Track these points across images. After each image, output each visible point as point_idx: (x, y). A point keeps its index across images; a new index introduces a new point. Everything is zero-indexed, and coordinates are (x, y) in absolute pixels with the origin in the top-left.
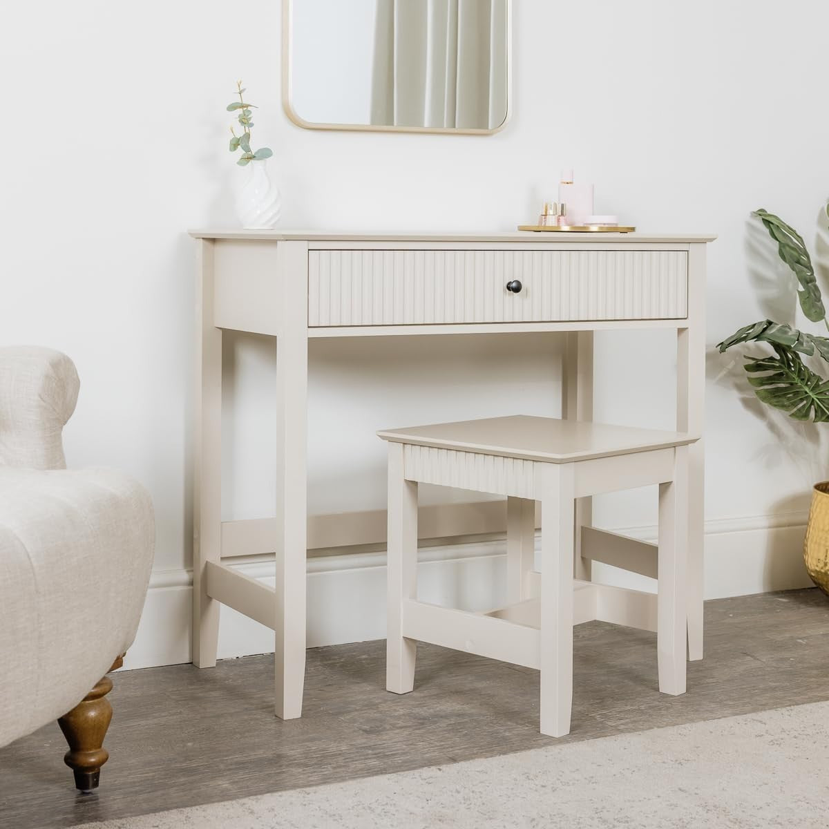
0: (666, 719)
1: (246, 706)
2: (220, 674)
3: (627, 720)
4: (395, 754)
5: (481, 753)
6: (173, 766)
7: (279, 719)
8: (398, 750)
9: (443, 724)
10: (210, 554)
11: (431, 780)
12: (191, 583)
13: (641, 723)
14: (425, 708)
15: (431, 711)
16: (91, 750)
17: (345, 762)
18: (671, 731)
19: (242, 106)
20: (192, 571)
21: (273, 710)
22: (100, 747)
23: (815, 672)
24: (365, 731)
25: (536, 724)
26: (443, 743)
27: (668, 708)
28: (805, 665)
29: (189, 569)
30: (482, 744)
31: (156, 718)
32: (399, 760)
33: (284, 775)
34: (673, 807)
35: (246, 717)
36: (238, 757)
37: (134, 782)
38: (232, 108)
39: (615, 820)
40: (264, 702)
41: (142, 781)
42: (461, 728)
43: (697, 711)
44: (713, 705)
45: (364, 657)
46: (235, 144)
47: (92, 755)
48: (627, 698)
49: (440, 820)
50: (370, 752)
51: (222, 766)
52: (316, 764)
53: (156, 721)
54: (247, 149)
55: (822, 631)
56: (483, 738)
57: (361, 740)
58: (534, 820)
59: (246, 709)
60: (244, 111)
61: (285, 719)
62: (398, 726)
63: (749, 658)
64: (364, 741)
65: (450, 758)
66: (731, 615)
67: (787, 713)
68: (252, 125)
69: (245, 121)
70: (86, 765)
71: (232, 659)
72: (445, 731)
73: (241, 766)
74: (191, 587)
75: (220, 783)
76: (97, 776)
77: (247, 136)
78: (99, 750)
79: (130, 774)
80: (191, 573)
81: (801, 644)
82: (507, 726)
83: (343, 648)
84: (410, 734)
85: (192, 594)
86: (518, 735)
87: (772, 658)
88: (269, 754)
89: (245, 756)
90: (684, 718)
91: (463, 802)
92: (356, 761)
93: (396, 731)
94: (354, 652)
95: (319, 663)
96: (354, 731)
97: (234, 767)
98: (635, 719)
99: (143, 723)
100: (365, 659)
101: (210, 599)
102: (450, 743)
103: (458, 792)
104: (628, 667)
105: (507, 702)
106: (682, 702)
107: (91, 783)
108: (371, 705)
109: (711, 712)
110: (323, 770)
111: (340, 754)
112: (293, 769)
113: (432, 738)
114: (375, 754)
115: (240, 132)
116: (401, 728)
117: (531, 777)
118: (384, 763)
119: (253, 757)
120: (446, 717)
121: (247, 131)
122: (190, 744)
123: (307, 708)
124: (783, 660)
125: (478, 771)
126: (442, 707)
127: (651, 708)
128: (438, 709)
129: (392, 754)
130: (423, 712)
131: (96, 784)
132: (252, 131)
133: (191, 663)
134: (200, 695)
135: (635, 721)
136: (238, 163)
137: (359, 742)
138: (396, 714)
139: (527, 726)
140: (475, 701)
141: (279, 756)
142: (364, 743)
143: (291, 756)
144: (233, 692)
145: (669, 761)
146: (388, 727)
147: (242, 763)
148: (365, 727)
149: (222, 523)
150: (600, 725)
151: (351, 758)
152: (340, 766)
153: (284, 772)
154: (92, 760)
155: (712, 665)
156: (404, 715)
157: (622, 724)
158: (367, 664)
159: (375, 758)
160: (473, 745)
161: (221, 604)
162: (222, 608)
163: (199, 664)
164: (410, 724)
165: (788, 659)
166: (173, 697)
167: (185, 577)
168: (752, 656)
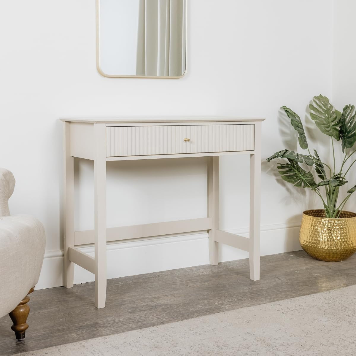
0: (244, 305)
1: (84, 303)
2: (75, 290)
3: (229, 305)
5: (174, 320)
6: (54, 328)
7: (96, 308)
8: (141, 320)
9: (159, 309)
10: (70, 244)
11: (153, 332)
12: (63, 256)
13: (235, 306)
15: (155, 303)
16: (22, 324)
17: (121, 325)
18: (245, 309)
20: (63, 251)
21: (95, 304)
22: (25, 323)
24: (129, 312)
27: (245, 300)
28: (298, 281)
29: (63, 250)
30: (174, 316)
31: (49, 309)
32: (142, 323)
33: (98, 331)
34: (244, 340)
35: (83, 308)
36: (80, 324)
37: (39, 335)
39: (222, 346)
40: (91, 301)
41: (42, 335)
42: (166, 310)
43: (256, 301)
44: (262, 298)
45: (131, 282)
47: (22, 326)
48: (230, 296)
49: (156, 348)
50: (131, 321)
51: (73, 328)
52: (109, 326)
53: (49, 310)
55: (305, 268)
56: (174, 314)
57: (127, 316)
58: (192, 346)
59: (84, 304)
61: (99, 308)
62: (142, 310)
64: (129, 316)
65: (161, 322)
66: (271, 262)
70: (19, 330)
71: (80, 284)
72: (160, 311)
73: (81, 327)
74: (63, 257)
75: (72, 335)
76: (24, 334)
78: (24, 324)
79: (37, 332)
81: (297, 273)
84: (146, 313)
85: (64, 260)
86: (188, 312)
87: (285, 279)
88: (92, 323)
89: (83, 324)
90: (251, 304)
91: (165, 340)
92: (126, 324)
93: (141, 312)
94: (127, 280)
96: (125, 312)
97: (78, 328)
98: (232, 305)
99: (43, 311)
100: (131, 283)
101: (70, 261)
102: (161, 316)
103: (164, 336)
106: (251, 297)
107: (22, 337)
109: (261, 301)
110: (113, 328)
111: (119, 322)
112: (101, 329)
113: (155, 314)
114: (133, 322)
116: (144, 310)
117: (192, 329)
118: (137, 325)
119: (86, 324)
120: (161, 306)
122: (61, 319)
123: (107, 304)
124: (289, 279)
125: (171, 328)
126: (160, 302)
128: (158, 302)
130: (152, 304)
131: (24, 337)
133: (63, 286)
134: (67, 299)
137: (127, 317)
138: (142, 305)
141: (96, 324)
142: (129, 317)
143: (101, 323)
144: (79, 298)
145: (244, 322)
146: (138, 310)
147: (82, 327)
148: (129, 311)
149: (75, 232)
150: (219, 308)
151: (124, 323)
152: (119, 327)
153: (97, 330)
154: (22, 328)
155: (263, 282)
156: (145, 305)
157: (228, 307)
158: (132, 285)
159: (132, 323)
160: (171, 317)
161: (75, 264)
162: (75, 265)
163: (66, 286)
164: (147, 309)
165: (291, 279)
166: (56, 300)
167: (60, 253)
168: (278, 278)
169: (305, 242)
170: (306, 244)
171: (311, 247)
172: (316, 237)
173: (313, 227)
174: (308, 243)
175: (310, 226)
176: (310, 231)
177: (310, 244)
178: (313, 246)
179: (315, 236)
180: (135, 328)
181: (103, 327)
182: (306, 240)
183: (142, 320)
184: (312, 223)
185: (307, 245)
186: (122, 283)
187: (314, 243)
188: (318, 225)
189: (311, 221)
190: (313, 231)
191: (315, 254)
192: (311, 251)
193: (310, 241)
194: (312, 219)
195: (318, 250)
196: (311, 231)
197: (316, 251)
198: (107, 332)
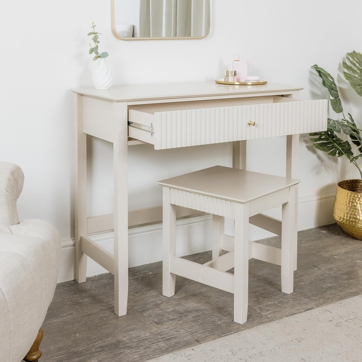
0: (288, 310)
1: (101, 308)
2: (88, 287)
3: (271, 311)
4: (171, 338)
5: (210, 336)
6: (71, 350)
7: (117, 317)
8: (171, 335)
9: (190, 317)
10: (82, 233)
11: (189, 357)
12: (74, 245)
13: (277, 313)
14: (181, 306)
15: (184, 308)
17: (149, 345)
18: (291, 319)
19: (94, 33)
20: (74, 239)
21: (112, 309)
23: (346, 277)
24: (156, 322)
25: (231, 315)
26: (191, 330)
27: (287, 303)
28: (341, 272)
29: (73, 239)
30: (209, 329)
31: (61, 317)
32: (173, 341)
33: (122, 355)
35: (101, 315)
36: (100, 343)
38: (90, 34)
40: (109, 305)
42: (198, 319)
43: (300, 304)
44: (306, 300)
45: (151, 273)
46: (91, 51)
47: (34, 355)
48: (269, 296)
50: (160, 337)
51: (94, 350)
52: (135, 346)
53: (61, 319)
54: (97, 53)
55: (344, 250)
56: (209, 326)
57: (155, 329)
59: (101, 309)
60: (95, 36)
61: (120, 315)
62: (170, 318)
63: (316, 269)
64: (156, 329)
65: (196, 340)
66: (304, 242)
67: (340, 305)
68: (99, 42)
69: (95, 40)
70: (31, 360)
71: (93, 277)
72: (191, 321)
73: (102, 349)
74: (74, 247)
77: (97, 47)
78: (37, 352)
80: (74, 240)
81: (336, 259)
82: (218, 317)
83: (141, 268)
84: (176, 324)
85: (75, 250)
86: (224, 323)
87: (326, 268)
88: (114, 341)
89: (104, 342)
90: (295, 308)
92: (154, 343)
93: (170, 322)
94: (146, 270)
95: (131, 278)
96: (151, 323)
97: (98, 350)
98: (274, 310)
99: (55, 321)
100: (151, 275)
101: (82, 253)
102: (194, 329)
104: (266, 276)
105: (217, 301)
106: (293, 298)
108: (157, 305)
109: (306, 304)
110: (140, 350)
111: (146, 339)
112: (126, 350)
113: (186, 326)
114: (162, 338)
115: (94, 45)
116: (172, 320)
118: (167, 344)
119: (107, 343)
120: (190, 312)
121: (97, 45)
122: (77, 335)
123: (129, 308)
124: (331, 269)
125: (210, 350)
126: (189, 305)
127: (280, 302)
128: (187, 307)
129: (170, 338)
130: (180, 308)
132: (99, 45)
133: (75, 280)
134: (80, 301)
135: (274, 312)
136: (93, 60)
138: (168, 310)
139: (228, 317)
140: (202, 301)
141: (119, 342)
142: (157, 331)
143: (124, 341)
144: (95, 299)
145: (294, 340)
146: (166, 319)
147: (103, 347)
148: (156, 320)
149: (88, 218)
150: (259, 315)
151: (152, 341)
152: (147, 348)
153: (122, 353)
154: (35, 357)
155: (301, 274)
156: (172, 311)
157: (269, 314)
158: (153, 278)
159: (162, 341)
160: (205, 331)
161: (88, 256)
162: (88, 258)
163: (78, 281)
164: (175, 317)
165: (333, 268)
166: (68, 303)
167: (71, 242)
168: (317, 267)
169: (342, 220)
170: (342, 221)
171: (349, 225)
172: (355, 215)
173: (351, 203)
174: (345, 221)
175: (348, 202)
176: (347, 207)
177: (348, 222)
178: (351, 225)
179: (353, 213)
180: (167, 351)
181: (129, 347)
182: (342, 217)
183: (173, 336)
184: (350, 199)
185: (344, 223)
186: (141, 276)
187: (352, 221)
188: (357, 201)
189: (349, 197)
190: (351, 208)
191: (352, 233)
192: (349, 229)
193: (348, 218)
194: (349, 194)
195: (356, 229)
196: (349, 208)
197: (354, 230)
198: (135, 357)
